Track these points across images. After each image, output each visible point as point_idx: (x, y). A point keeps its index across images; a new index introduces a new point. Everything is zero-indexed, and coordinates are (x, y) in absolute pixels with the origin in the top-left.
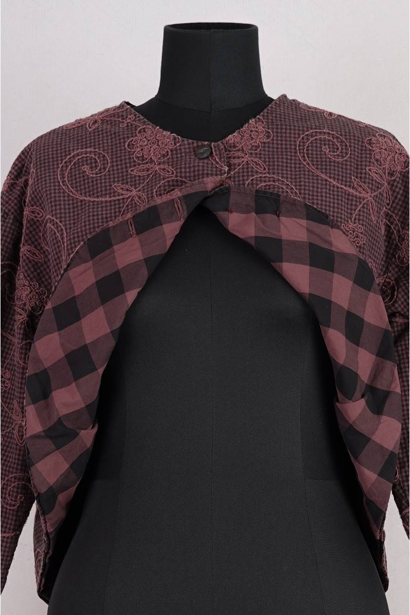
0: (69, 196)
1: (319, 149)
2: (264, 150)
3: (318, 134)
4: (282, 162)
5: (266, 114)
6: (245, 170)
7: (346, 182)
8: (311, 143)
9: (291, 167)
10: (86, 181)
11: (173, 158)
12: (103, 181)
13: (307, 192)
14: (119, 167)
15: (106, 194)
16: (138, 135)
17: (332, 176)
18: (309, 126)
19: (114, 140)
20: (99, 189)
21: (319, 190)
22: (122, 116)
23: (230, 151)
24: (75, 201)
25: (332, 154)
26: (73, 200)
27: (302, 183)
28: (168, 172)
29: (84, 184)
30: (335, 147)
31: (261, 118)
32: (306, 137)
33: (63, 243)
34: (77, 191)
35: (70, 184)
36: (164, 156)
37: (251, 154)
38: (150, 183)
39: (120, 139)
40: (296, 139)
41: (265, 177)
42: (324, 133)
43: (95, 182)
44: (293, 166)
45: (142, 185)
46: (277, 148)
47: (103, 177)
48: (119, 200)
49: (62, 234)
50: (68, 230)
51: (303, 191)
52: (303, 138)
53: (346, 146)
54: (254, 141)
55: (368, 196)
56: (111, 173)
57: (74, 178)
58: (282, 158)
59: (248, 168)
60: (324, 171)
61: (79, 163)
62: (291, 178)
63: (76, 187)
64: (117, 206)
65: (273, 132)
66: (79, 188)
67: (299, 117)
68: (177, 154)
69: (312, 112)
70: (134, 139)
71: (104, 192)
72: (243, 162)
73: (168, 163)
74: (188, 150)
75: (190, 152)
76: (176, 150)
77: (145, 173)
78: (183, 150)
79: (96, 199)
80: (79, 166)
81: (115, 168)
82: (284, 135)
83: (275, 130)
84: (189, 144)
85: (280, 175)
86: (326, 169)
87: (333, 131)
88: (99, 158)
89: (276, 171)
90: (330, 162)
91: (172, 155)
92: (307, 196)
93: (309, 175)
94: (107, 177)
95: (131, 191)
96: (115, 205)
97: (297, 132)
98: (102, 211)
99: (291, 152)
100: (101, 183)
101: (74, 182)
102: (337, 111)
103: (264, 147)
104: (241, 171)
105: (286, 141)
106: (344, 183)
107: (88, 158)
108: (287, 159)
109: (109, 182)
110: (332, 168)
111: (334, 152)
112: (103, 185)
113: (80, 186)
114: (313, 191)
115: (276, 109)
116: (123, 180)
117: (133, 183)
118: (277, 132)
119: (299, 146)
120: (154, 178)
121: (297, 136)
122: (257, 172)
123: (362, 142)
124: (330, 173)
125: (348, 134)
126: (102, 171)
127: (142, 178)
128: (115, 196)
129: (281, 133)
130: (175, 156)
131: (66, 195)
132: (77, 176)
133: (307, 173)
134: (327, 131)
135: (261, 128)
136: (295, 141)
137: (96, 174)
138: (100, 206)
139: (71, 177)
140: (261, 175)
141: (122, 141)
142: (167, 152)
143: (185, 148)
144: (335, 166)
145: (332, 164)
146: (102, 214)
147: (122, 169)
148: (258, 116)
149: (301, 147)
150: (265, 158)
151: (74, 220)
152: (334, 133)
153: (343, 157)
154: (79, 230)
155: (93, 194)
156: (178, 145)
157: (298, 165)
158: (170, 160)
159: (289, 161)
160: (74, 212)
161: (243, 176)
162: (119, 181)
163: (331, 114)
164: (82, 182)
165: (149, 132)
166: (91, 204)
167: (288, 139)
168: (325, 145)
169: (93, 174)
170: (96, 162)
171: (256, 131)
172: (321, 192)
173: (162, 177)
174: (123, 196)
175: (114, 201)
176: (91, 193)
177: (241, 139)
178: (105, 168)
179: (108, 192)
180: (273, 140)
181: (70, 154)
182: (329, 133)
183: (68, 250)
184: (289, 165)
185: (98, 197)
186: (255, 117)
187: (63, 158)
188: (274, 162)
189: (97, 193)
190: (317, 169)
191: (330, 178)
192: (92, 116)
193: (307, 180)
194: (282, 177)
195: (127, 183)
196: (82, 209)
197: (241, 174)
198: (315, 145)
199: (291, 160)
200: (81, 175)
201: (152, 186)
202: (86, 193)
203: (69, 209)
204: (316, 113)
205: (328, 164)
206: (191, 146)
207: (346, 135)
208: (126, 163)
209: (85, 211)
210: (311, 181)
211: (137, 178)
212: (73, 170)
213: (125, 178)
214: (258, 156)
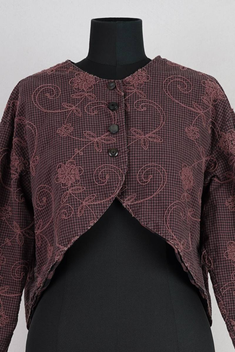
0: (38, 109)
1: (175, 87)
2: (145, 87)
3: (175, 78)
4: (155, 93)
5: (147, 67)
6: (134, 96)
7: (189, 104)
8: (171, 83)
9: (159, 96)
10: (48, 102)
11: (95, 89)
12: (57, 101)
13: (167, 109)
14: (66, 94)
15: (58, 109)
16: (76, 77)
17: (182, 101)
18: (171, 74)
19: (62, 79)
20: (55, 106)
21: (174, 109)
22: (67, 67)
23: (127, 86)
24: (42, 113)
25: (182, 89)
26: (41, 112)
27: (165, 105)
28: (93, 97)
29: (47, 103)
30: (184, 85)
31: (145, 69)
32: (168, 80)
33: (36, 136)
34: (43, 107)
35: (39, 103)
36: (90, 88)
37: (138, 88)
38: (82, 103)
39: (66, 79)
40: (163, 81)
41: (145, 100)
42: (179, 77)
43: (52, 102)
44: (160, 95)
45: (78, 104)
46: (152, 86)
47: (57, 99)
48: (65, 112)
49: (35, 131)
50: (38, 129)
51: (165, 109)
52: (167, 80)
53: (190, 85)
54: (140, 81)
55: (202, 112)
56: (61, 97)
57: (41, 99)
58: (155, 91)
59: (136, 95)
60: (177, 98)
61: (43, 92)
62: (159, 102)
63: (42, 104)
64: (64, 115)
65: (151, 76)
66: (44, 105)
67: (166, 69)
68: (97, 87)
69: (173, 66)
70: (73, 79)
71: (57, 108)
72: (133, 92)
73: (92, 92)
74: (103, 85)
75: (104, 86)
76: (97, 85)
77: (79, 97)
78: (100, 85)
79: (53, 112)
80: (44, 94)
81: (64, 94)
82: (156, 78)
83: (152, 75)
84: (103, 81)
85: (153, 100)
86: (178, 97)
87: (183, 76)
88: (54, 89)
89: (151, 98)
90: (181, 93)
91: (94, 87)
92: (167, 112)
93: (169, 101)
94: (59, 99)
95: (72, 107)
96: (63, 114)
97: (164, 77)
98: (56, 118)
99: (160, 88)
100: (56, 102)
101: (41, 102)
102: (187, 66)
103: (145, 85)
104: (132, 96)
105: (157, 81)
106: (188, 105)
107: (49, 89)
108: (157, 91)
109: (60, 102)
110: (182, 97)
111: (183, 88)
112: (57, 103)
113: (44, 104)
114: (171, 109)
115: (153, 64)
116: (68, 101)
117: (73, 103)
118: (153, 77)
119: (164, 84)
120: (85, 100)
121: (163, 79)
122: (141, 98)
123: (200, 82)
124: (181, 100)
125: (192, 78)
126: (57, 96)
127: (78, 100)
128: (63, 110)
129: (155, 77)
130: (96, 88)
131: (37, 109)
132: (43, 99)
133: (168, 99)
134: (180, 76)
135: (144, 74)
136: (162, 82)
137: (53, 98)
138: (55, 115)
139: (39, 99)
140: (143, 99)
141: (67, 80)
142: (92, 86)
143: (101, 84)
144: (183, 96)
145: (182, 95)
146: (56, 120)
147: (67, 95)
148: (143, 68)
149: (166, 85)
150: (145, 91)
151: (41, 123)
152: (184, 77)
153: (188, 91)
154: (44, 128)
155: (52, 109)
156: (97, 82)
157: (163, 95)
158: (94, 90)
159: (158, 93)
160: (41, 118)
161: (133, 99)
162: (65, 101)
163: (184, 67)
164: (45, 102)
165: (82, 75)
166: (51, 114)
167: (159, 81)
168: (179, 84)
169: (51, 98)
170: (53, 91)
171: (141, 76)
172: (175, 110)
173: (89, 100)
174: (68, 110)
175: (63, 112)
176: (51, 108)
177: (133, 80)
178: (58, 95)
179: (60, 107)
180: (150, 81)
181: (38, 86)
182: (181, 78)
183: (38, 139)
184: (158, 95)
185: (54, 110)
186: (141, 68)
187: (35, 88)
188: (150, 93)
189: (54, 108)
190: (174, 97)
191: (180, 102)
192: (50, 68)
193: (167, 103)
194: (154, 101)
195: (70, 102)
196: (46, 117)
197: (132, 98)
198: (173, 84)
199: (159, 92)
200: (45, 98)
201: (83, 105)
202: (47, 108)
203: (39, 117)
204: (176, 67)
205: (180, 94)
206: (105, 82)
207: (190, 79)
208: (69, 92)
209: (47, 118)
210: (170, 103)
211: (75, 100)
212: (40, 95)
213: (69, 100)
214: (142, 89)
